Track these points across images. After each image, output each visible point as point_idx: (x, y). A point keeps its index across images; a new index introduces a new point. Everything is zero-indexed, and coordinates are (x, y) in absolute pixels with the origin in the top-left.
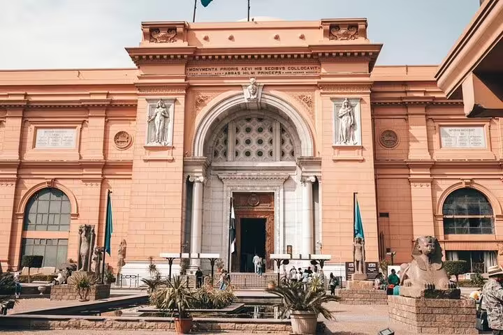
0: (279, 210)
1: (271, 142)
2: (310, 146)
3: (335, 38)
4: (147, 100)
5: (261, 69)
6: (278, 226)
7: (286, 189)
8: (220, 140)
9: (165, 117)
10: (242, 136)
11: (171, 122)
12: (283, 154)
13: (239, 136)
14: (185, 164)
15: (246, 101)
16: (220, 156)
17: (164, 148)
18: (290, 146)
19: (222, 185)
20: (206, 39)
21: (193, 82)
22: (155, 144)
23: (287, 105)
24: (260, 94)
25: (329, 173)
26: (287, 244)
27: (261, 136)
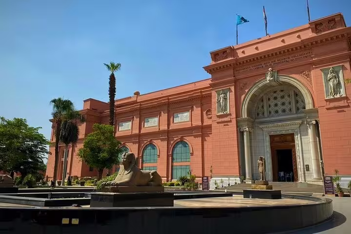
0: (298, 144)
1: (290, 103)
2: (311, 101)
3: (320, 31)
4: (216, 91)
5: (275, 61)
6: (298, 153)
7: (301, 130)
8: (260, 106)
9: (225, 99)
10: (272, 102)
11: (228, 101)
12: (298, 109)
13: (270, 103)
14: (237, 122)
15: (268, 82)
16: (261, 115)
17: (226, 116)
18: (302, 103)
19: (262, 132)
20: (243, 52)
21: (238, 77)
22: (221, 113)
23: (293, 80)
24: (276, 76)
25: (324, 117)
26: (305, 164)
27: (283, 100)
